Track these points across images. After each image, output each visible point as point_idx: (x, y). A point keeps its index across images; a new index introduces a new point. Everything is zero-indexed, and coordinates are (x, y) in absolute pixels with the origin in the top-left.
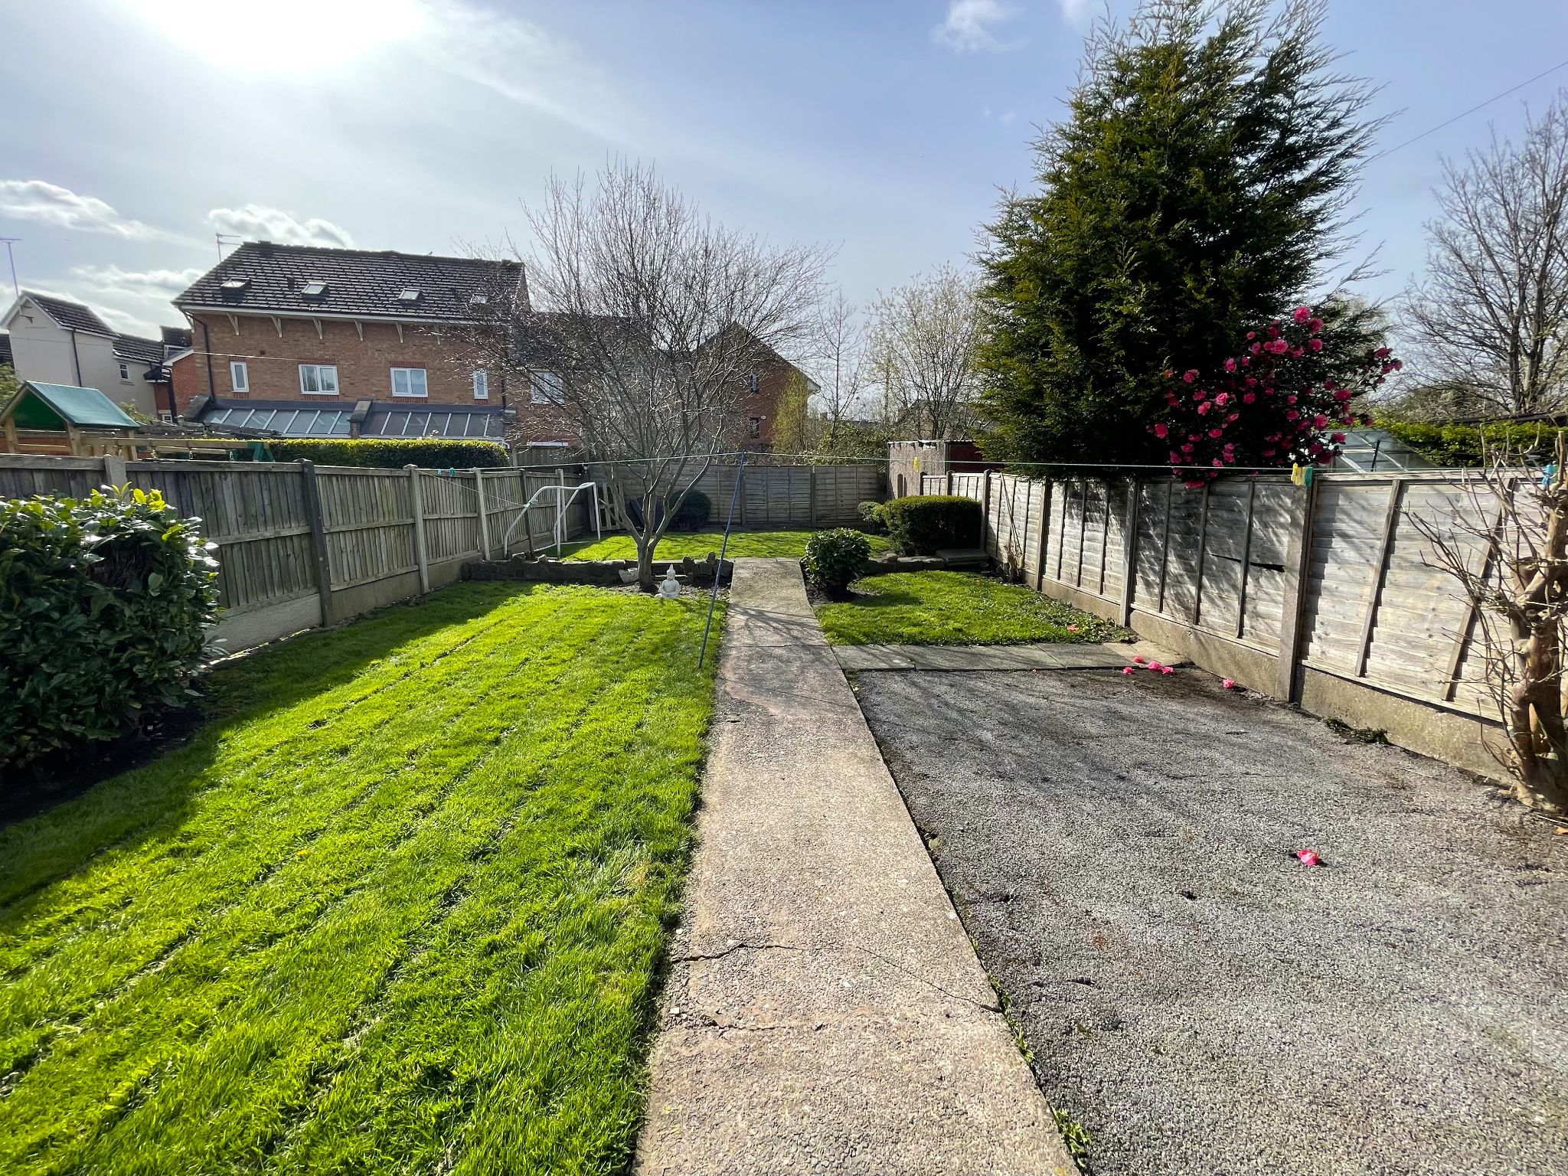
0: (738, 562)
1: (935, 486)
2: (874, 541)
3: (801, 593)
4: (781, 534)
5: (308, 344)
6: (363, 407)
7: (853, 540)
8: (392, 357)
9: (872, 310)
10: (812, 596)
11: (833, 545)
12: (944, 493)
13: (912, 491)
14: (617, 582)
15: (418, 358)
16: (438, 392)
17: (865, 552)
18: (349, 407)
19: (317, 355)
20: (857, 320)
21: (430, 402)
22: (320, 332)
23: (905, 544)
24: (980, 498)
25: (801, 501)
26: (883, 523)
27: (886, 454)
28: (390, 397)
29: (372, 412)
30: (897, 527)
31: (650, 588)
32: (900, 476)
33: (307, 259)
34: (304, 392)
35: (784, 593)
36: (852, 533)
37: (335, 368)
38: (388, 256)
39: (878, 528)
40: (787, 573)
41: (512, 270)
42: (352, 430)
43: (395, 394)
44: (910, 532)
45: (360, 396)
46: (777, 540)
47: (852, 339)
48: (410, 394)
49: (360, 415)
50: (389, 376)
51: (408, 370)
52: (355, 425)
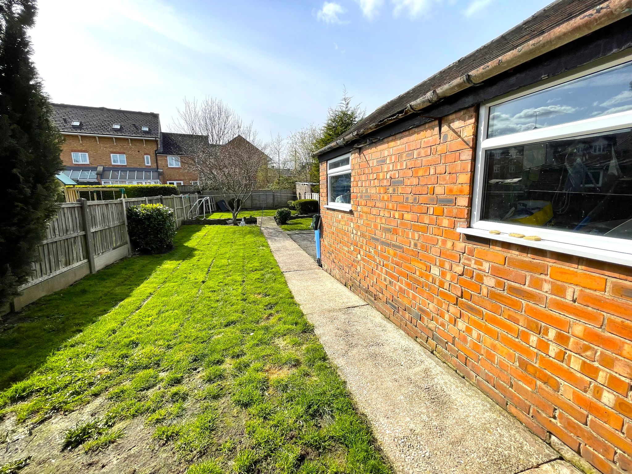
0: (257, 217)
1: (308, 196)
2: (293, 212)
3: (275, 224)
4: (266, 211)
5: (75, 145)
6: (100, 169)
7: (287, 211)
8: (111, 150)
9: (289, 138)
10: (278, 224)
11: (282, 212)
12: (310, 198)
13: (303, 198)
14: (226, 224)
15: (122, 151)
16: (130, 163)
17: (290, 213)
18: (94, 169)
19: (79, 149)
20: (284, 142)
21: (127, 167)
22: (80, 140)
23: (300, 212)
24: (318, 200)
25: (270, 201)
26: (295, 207)
27: (295, 186)
28: (111, 165)
29: (104, 170)
30: (298, 207)
31: (236, 224)
32: (299, 193)
33: (69, 110)
34: (74, 163)
35: (271, 224)
36: (287, 209)
37: (87, 154)
38: (102, 109)
39: (293, 208)
40: (271, 219)
41: (155, 117)
42: (97, 177)
43: (113, 164)
44: (301, 209)
45: (98, 165)
46: (265, 212)
47: (283, 149)
48: (119, 164)
49: (100, 172)
50: (110, 157)
51: (118, 155)
52: (99, 176)
